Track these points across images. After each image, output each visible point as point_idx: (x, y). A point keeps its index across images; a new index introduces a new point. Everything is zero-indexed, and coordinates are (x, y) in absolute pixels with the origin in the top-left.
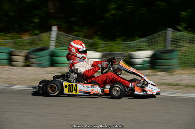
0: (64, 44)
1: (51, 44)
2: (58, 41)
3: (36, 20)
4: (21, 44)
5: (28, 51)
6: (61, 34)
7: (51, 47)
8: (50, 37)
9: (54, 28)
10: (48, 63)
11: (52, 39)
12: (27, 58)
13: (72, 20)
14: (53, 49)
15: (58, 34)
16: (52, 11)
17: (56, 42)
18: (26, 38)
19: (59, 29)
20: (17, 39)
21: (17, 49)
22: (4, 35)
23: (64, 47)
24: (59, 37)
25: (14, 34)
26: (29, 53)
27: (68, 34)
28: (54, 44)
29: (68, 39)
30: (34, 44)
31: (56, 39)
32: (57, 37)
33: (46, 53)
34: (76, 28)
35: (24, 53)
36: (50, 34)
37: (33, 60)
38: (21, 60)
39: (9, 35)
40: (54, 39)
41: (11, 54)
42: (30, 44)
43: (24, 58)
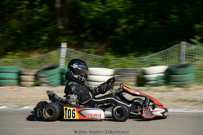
1: (61, 62)
2: (68, 58)
3: (45, 38)
4: (29, 63)
5: (37, 70)
6: (71, 51)
7: (61, 64)
8: (59, 55)
9: (64, 45)
10: (58, 81)
11: (62, 57)
12: (36, 77)
13: (82, 36)
14: (63, 67)
15: (67, 51)
16: (61, 27)
17: (66, 60)
18: (35, 56)
19: (69, 46)
20: (26, 57)
21: (26, 67)
22: (13, 55)
24: (69, 54)
25: (22, 52)
26: (38, 72)
27: (77, 50)
28: (64, 62)
29: (78, 56)
30: (43, 62)
31: (66, 57)
32: (67, 54)
33: (56, 71)
34: (86, 44)
35: (34, 72)
36: (60, 52)
37: (43, 80)
38: (30, 80)
39: (17, 54)
40: (64, 57)
41: (20, 74)
42: (39, 63)
43: (33, 77)
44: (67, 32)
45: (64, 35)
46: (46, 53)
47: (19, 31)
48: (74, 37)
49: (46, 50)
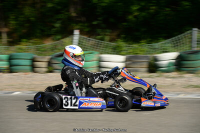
0: (87, 48)
4: (43, 49)
5: (50, 57)
6: (84, 38)
8: (72, 42)
9: (77, 32)
12: (50, 63)
13: (95, 23)
15: (80, 38)
16: (74, 14)
18: (48, 43)
19: (81, 33)
21: (39, 54)
22: (26, 42)
23: (86, 51)
24: (82, 41)
25: (36, 39)
26: (52, 58)
27: (89, 37)
29: (90, 43)
30: (56, 49)
31: (79, 44)
32: (79, 41)
34: (99, 31)
35: (47, 58)
36: (73, 39)
37: (56, 66)
38: (43, 66)
39: (31, 41)
40: (77, 44)
41: (33, 60)
42: (52, 50)
43: (46, 63)
44: (80, 19)
45: (77, 23)
46: (59, 39)
47: (32, 19)
48: (86, 24)
49: (59, 37)
